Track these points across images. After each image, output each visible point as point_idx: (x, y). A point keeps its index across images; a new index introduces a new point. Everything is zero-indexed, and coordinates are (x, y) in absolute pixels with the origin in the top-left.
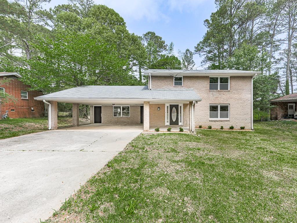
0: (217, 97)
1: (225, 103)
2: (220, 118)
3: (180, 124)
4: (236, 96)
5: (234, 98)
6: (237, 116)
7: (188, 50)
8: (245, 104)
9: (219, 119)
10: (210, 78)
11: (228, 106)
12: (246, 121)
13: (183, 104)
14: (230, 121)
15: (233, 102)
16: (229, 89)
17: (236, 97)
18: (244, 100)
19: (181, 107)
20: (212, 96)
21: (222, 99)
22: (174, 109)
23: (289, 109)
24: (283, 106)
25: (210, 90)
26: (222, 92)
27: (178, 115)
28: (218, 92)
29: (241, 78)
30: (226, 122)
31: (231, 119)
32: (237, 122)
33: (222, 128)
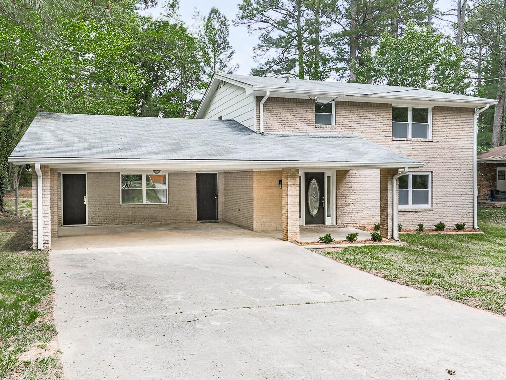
1: (424, 169)
2: (413, 204)
3: (328, 221)
5: (440, 157)
6: (447, 199)
7: (214, 11)
8: (462, 171)
9: (411, 206)
10: (393, 107)
11: (428, 175)
13: (337, 171)
14: (434, 212)
15: (440, 167)
16: (430, 137)
17: (444, 156)
18: (460, 163)
19: (329, 178)
22: (314, 183)
23: (499, 179)
24: (488, 172)
25: (394, 138)
26: (418, 144)
27: (324, 200)
28: (409, 142)
30: (426, 214)
31: (435, 205)
32: (446, 213)
33: (421, 227)
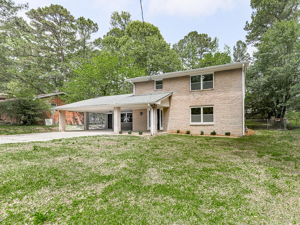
0: (198, 98)
1: (208, 104)
3: (161, 128)
4: (222, 94)
5: (219, 98)
6: (223, 119)
8: (234, 104)
9: (202, 123)
10: (191, 77)
11: (213, 107)
12: (236, 125)
13: (163, 108)
14: (215, 126)
15: (218, 103)
16: (214, 87)
17: (221, 97)
18: (233, 99)
20: (192, 97)
21: (204, 100)
25: (192, 91)
26: (205, 92)
27: (159, 120)
28: (200, 92)
29: (228, 72)
30: (210, 127)
31: (215, 123)
32: (223, 126)
33: (202, 133)
